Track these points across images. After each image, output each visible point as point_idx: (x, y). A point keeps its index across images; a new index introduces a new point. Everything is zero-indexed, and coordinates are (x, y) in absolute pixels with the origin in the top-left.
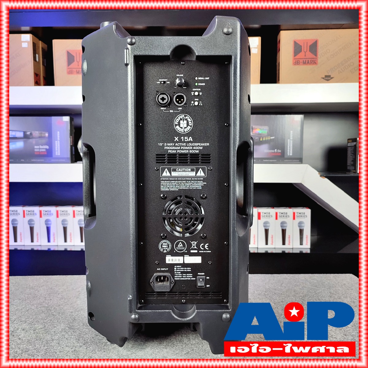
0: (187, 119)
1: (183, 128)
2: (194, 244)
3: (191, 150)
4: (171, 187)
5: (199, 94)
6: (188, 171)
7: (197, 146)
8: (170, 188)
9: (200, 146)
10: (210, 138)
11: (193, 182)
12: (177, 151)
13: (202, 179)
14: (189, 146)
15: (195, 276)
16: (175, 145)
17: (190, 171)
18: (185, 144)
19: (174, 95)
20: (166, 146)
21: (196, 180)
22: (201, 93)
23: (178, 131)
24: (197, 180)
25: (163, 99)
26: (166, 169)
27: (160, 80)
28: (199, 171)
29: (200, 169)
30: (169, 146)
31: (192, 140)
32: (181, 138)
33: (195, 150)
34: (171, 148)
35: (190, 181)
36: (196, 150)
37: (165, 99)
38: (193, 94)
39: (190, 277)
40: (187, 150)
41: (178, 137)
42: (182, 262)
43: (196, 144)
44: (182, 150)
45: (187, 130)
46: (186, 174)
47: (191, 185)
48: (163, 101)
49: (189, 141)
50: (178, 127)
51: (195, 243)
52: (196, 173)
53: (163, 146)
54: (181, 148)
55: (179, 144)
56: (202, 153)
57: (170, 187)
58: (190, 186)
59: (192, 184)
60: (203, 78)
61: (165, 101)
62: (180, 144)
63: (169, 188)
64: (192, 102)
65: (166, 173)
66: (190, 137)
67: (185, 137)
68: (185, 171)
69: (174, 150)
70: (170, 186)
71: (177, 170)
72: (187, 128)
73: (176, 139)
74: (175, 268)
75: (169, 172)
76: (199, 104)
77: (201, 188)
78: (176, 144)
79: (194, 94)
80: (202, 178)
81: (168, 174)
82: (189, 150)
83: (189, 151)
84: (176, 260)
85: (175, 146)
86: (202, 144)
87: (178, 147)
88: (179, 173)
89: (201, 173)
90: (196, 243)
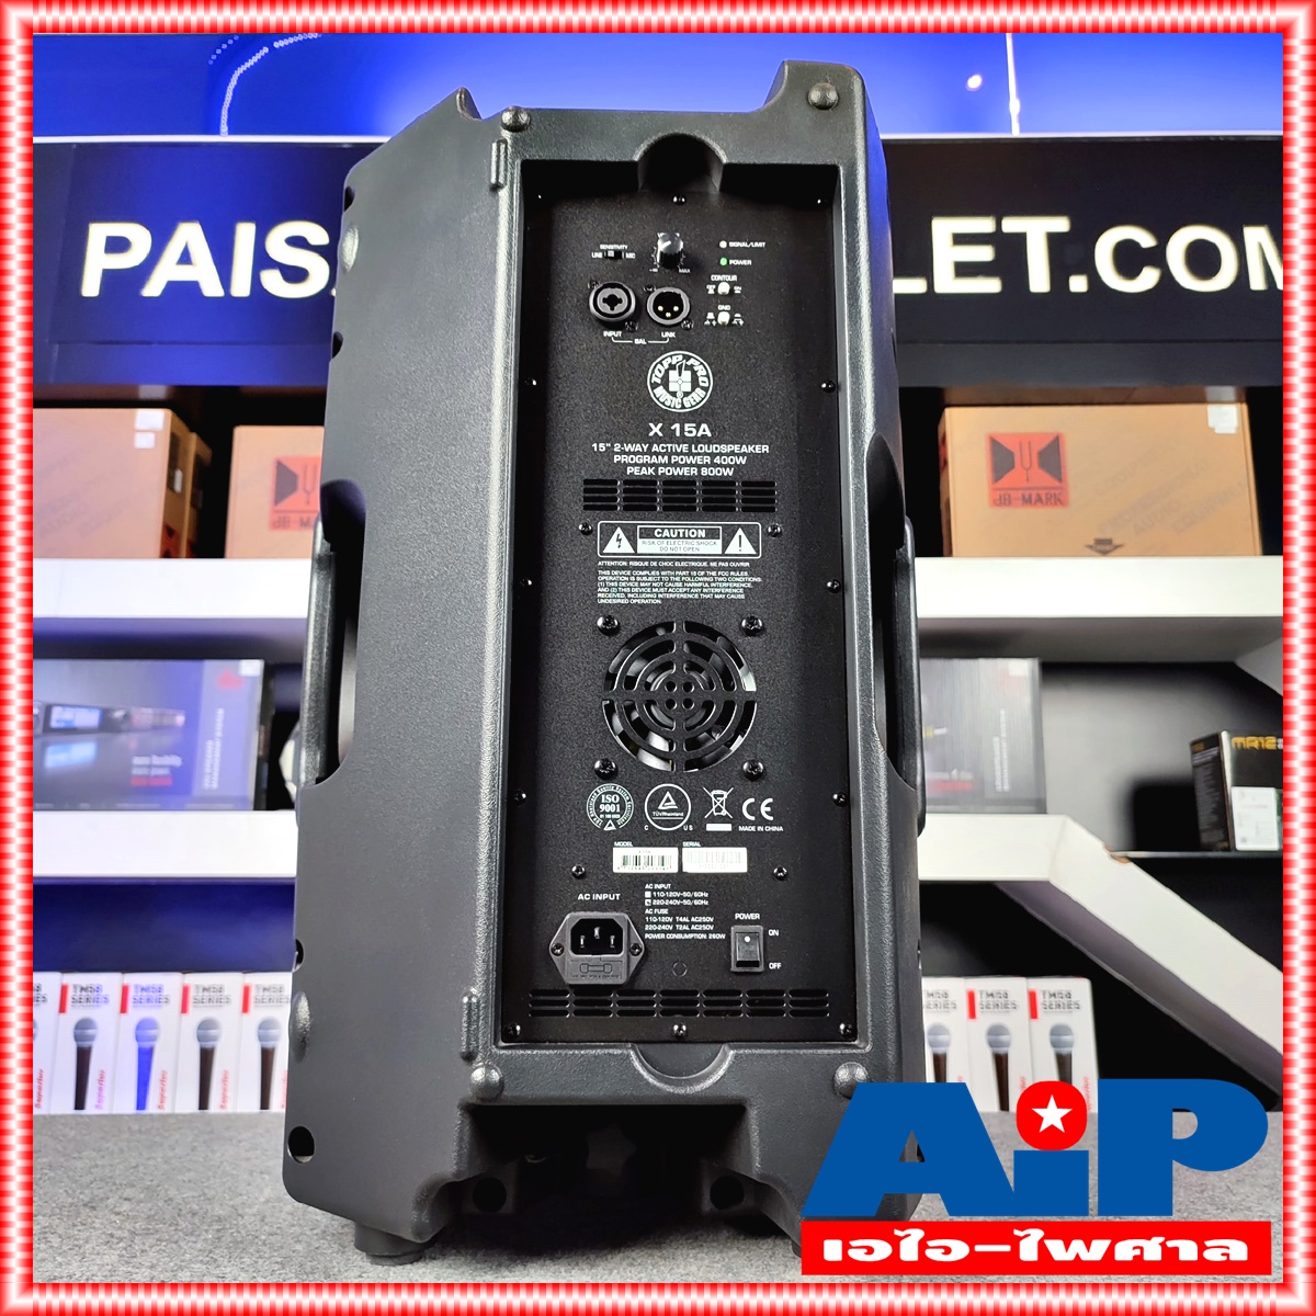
0: (692, 365)
1: (680, 395)
2: (719, 797)
3: (707, 466)
4: (636, 590)
5: (732, 291)
6: (697, 538)
7: (728, 455)
8: (632, 596)
9: (738, 455)
10: (772, 427)
11: (714, 573)
12: (656, 471)
13: (748, 564)
14: (699, 454)
15: (723, 924)
16: (650, 448)
17: (702, 538)
18: (684, 447)
19: (650, 293)
20: (617, 453)
21: (724, 569)
22: (738, 290)
23: (663, 403)
24: (730, 569)
25: (612, 301)
26: (619, 531)
27: (603, 247)
28: (736, 538)
29: (740, 532)
30: (629, 453)
31: (710, 435)
32: (673, 428)
33: (721, 465)
34: (636, 459)
35: (703, 573)
36: (725, 467)
37: (620, 301)
38: (711, 292)
39: (705, 927)
40: (691, 465)
41: (660, 425)
42: (675, 870)
43: (725, 448)
44: (676, 465)
45: (692, 401)
46: (688, 546)
47: (707, 585)
48: (612, 309)
49: (699, 435)
50: (660, 391)
51: (722, 796)
52: (725, 546)
53: (610, 452)
54: (673, 461)
55: (663, 448)
56: (746, 478)
57: (631, 593)
58: (705, 590)
59: (709, 583)
60: (744, 244)
61: (619, 309)
62: (669, 445)
63: (629, 595)
64: (711, 316)
65: (618, 545)
66: (704, 426)
67: (687, 425)
68: (684, 537)
69: (646, 465)
70: (631, 588)
71: (659, 533)
72: (693, 394)
73: (656, 429)
74: (648, 894)
75: (629, 540)
76: (731, 320)
77: (743, 597)
78: (655, 445)
79: (716, 290)
80: (745, 561)
81: (626, 547)
82: (699, 467)
83: (699, 471)
84: (650, 861)
85: (650, 453)
86: (744, 446)
87: (660, 457)
88: (664, 545)
89: (741, 546)
90: (726, 794)
